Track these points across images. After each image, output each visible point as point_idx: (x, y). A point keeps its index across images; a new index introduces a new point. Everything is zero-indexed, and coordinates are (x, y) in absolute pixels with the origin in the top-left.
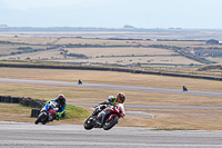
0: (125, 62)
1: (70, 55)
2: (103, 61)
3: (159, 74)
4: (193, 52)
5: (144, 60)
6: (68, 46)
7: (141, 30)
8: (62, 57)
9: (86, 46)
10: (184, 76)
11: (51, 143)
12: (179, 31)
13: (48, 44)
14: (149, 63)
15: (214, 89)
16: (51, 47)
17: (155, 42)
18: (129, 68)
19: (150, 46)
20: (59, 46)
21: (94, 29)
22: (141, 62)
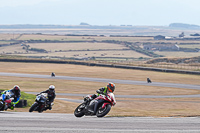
0: (81, 56)
1: (32, 50)
2: (61, 55)
3: (112, 66)
4: (142, 47)
5: (98, 54)
6: (29, 42)
7: (95, 27)
8: (24, 51)
9: (46, 41)
10: (134, 68)
11: (15, 129)
12: (130, 28)
13: (12, 40)
14: (102, 56)
15: (161, 80)
16: (15, 43)
17: (108, 38)
18: (85, 61)
19: (103, 42)
20: (21, 41)
21: (53, 26)
22: (95, 56)
